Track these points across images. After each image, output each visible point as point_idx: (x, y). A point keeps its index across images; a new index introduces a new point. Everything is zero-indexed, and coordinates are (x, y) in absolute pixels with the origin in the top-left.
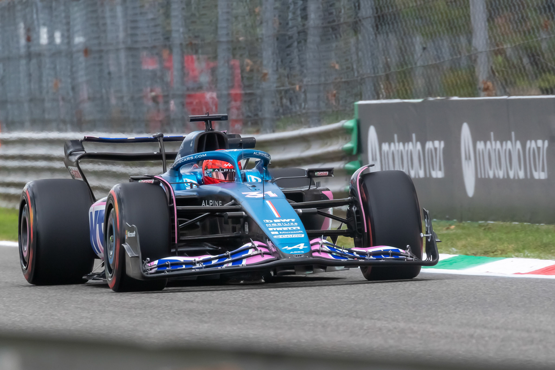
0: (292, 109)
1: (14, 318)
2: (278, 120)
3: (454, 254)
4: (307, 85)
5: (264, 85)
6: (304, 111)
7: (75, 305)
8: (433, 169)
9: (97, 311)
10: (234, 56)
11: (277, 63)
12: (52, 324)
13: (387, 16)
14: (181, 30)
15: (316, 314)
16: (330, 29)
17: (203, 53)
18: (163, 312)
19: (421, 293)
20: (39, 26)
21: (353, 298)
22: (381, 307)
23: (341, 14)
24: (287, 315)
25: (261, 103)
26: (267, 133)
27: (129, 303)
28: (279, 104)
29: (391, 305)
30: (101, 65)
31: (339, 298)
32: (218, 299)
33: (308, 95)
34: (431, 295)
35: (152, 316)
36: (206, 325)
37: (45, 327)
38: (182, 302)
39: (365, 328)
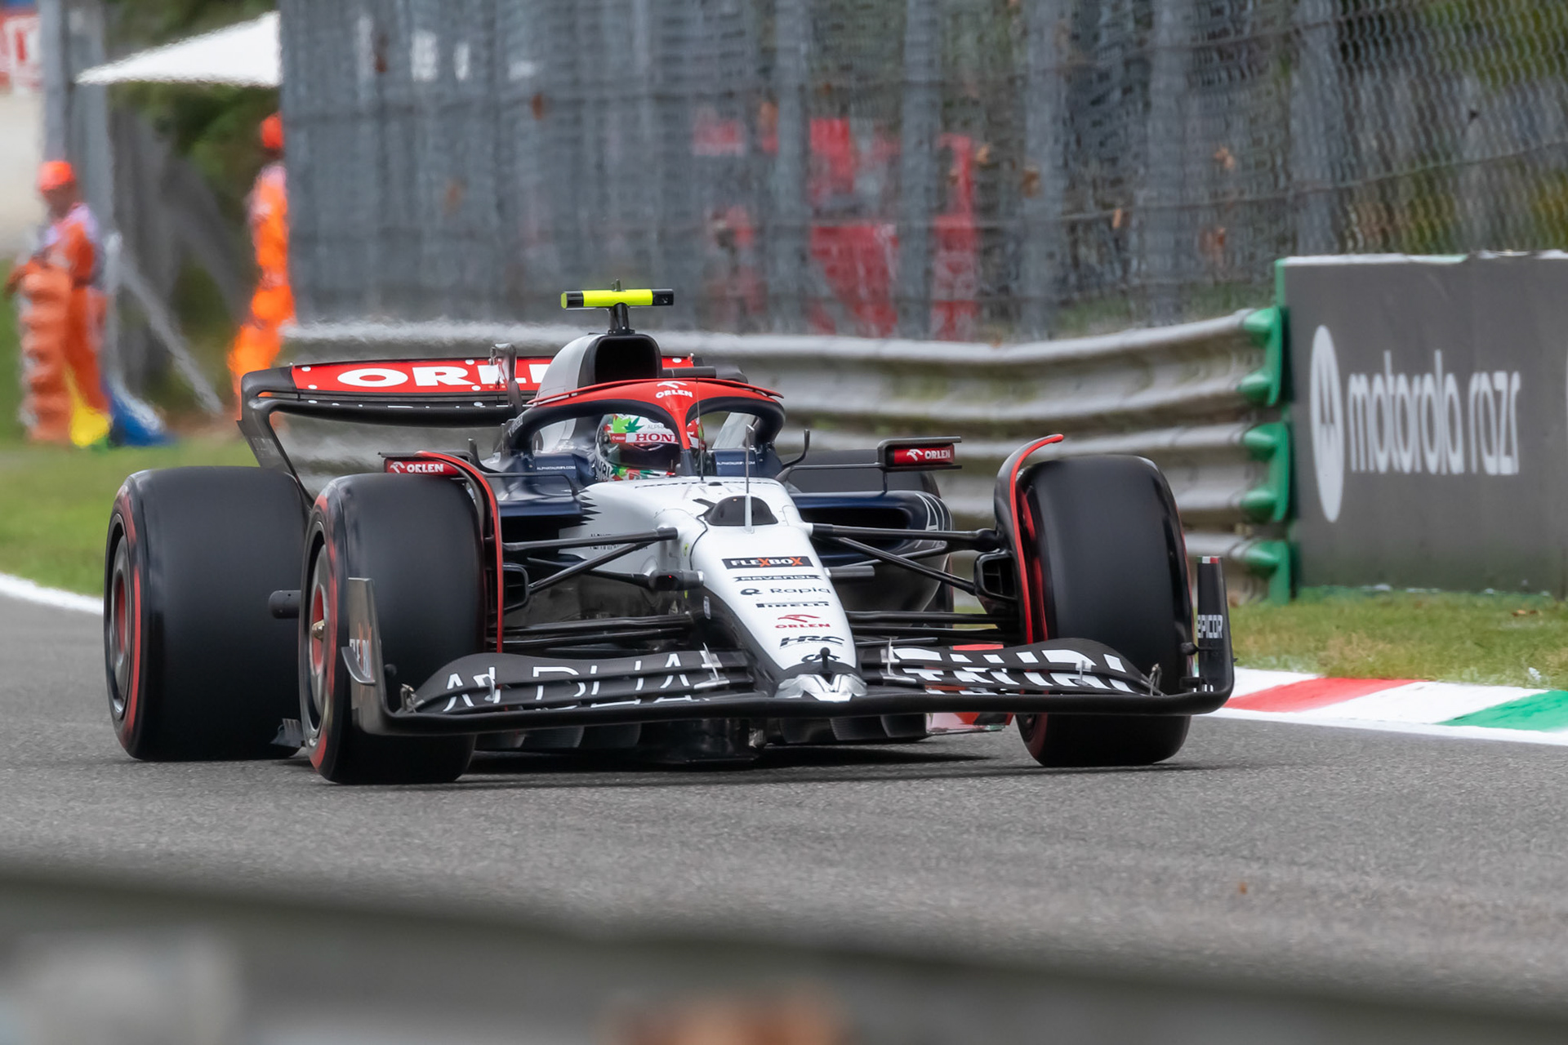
0: (1102, 274)
1: (300, 841)
2: (1066, 304)
3: (1535, 686)
4: (1146, 210)
5: (1030, 207)
6: (1136, 282)
7: (475, 809)
8: (1490, 452)
9: (532, 826)
10: (947, 124)
11: (1067, 145)
12: (405, 859)
13: (1371, 20)
14: (804, 48)
15: (1141, 846)
16: (1215, 56)
17: (859, 114)
18: (715, 832)
19: (1435, 794)
20: (410, 28)
21: (1244, 803)
22: (1322, 830)
23: (1245, 14)
24: (1058, 847)
25: (1018, 258)
26: (1032, 340)
27: (625, 806)
28: (1069, 261)
29: (1350, 825)
30: (577, 141)
31: (1209, 803)
32: (870, 799)
33: (1149, 238)
34: (1461, 801)
35: (683, 844)
36: (831, 871)
37: (384, 866)
38: (772, 806)
39: (1272, 888)
